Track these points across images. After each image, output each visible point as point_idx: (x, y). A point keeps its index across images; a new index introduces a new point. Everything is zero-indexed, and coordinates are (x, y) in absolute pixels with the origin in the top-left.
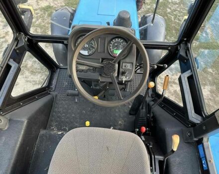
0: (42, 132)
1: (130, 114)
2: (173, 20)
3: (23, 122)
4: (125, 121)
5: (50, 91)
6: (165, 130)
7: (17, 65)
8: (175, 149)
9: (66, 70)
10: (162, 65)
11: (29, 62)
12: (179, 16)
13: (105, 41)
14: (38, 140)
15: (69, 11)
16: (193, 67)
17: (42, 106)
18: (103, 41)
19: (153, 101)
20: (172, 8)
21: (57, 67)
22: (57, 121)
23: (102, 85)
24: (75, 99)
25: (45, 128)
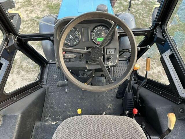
0: (37, 124)
1: (117, 98)
2: (138, 17)
3: (16, 117)
4: (113, 105)
5: (42, 85)
6: (155, 109)
7: (8, 62)
8: (172, 128)
9: (54, 64)
10: (145, 47)
11: (24, 63)
12: (143, 14)
13: (88, 31)
14: (33, 133)
15: (53, 17)
16: (172, 47)
17: (36, 99)
18: (86, 31)
19: (136, 83)
20: (136, 8)
21: (47, 63)
22: (50, 112)
23: (89, 73)
24: (65, 89)
25: (40, 120)
